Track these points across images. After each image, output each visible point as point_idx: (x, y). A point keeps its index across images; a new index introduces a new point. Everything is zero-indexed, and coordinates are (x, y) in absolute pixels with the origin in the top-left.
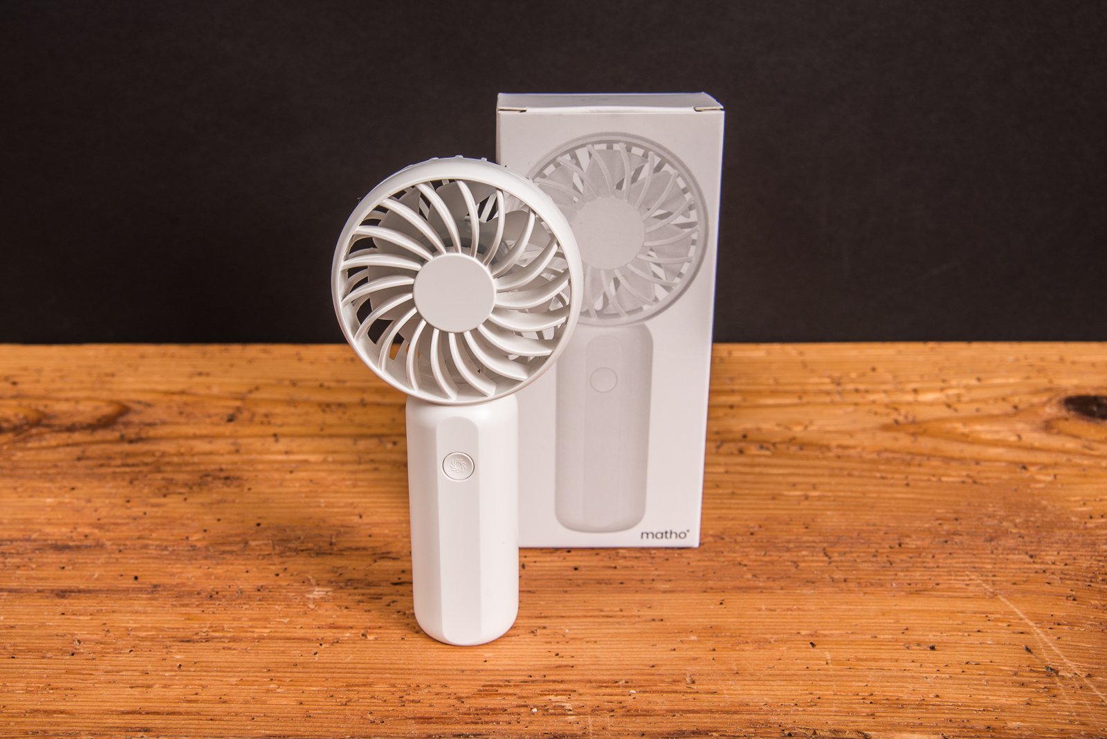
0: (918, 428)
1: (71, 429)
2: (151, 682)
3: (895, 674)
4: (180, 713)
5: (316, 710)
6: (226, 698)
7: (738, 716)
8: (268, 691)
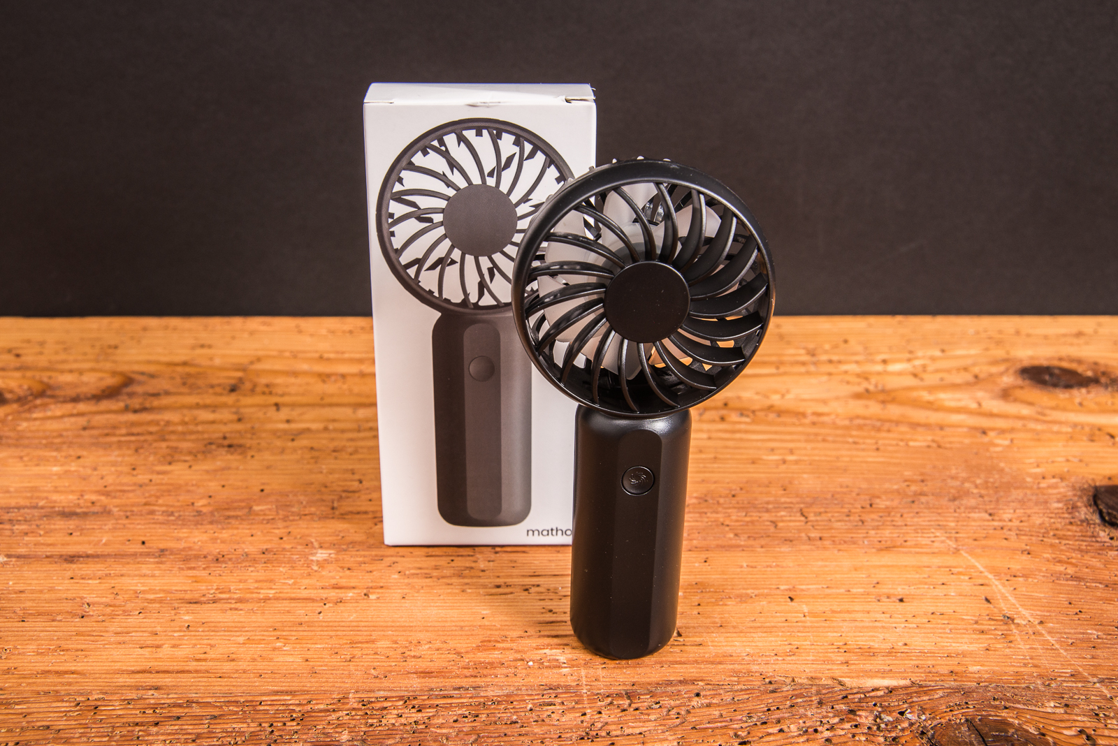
0: (887, 396)
2: (161, 642)
3: (867, 624)
4: (189, 672)
5: (322, 666)
6: (233, 656)
7: (722, 666)
8: (274, 649)
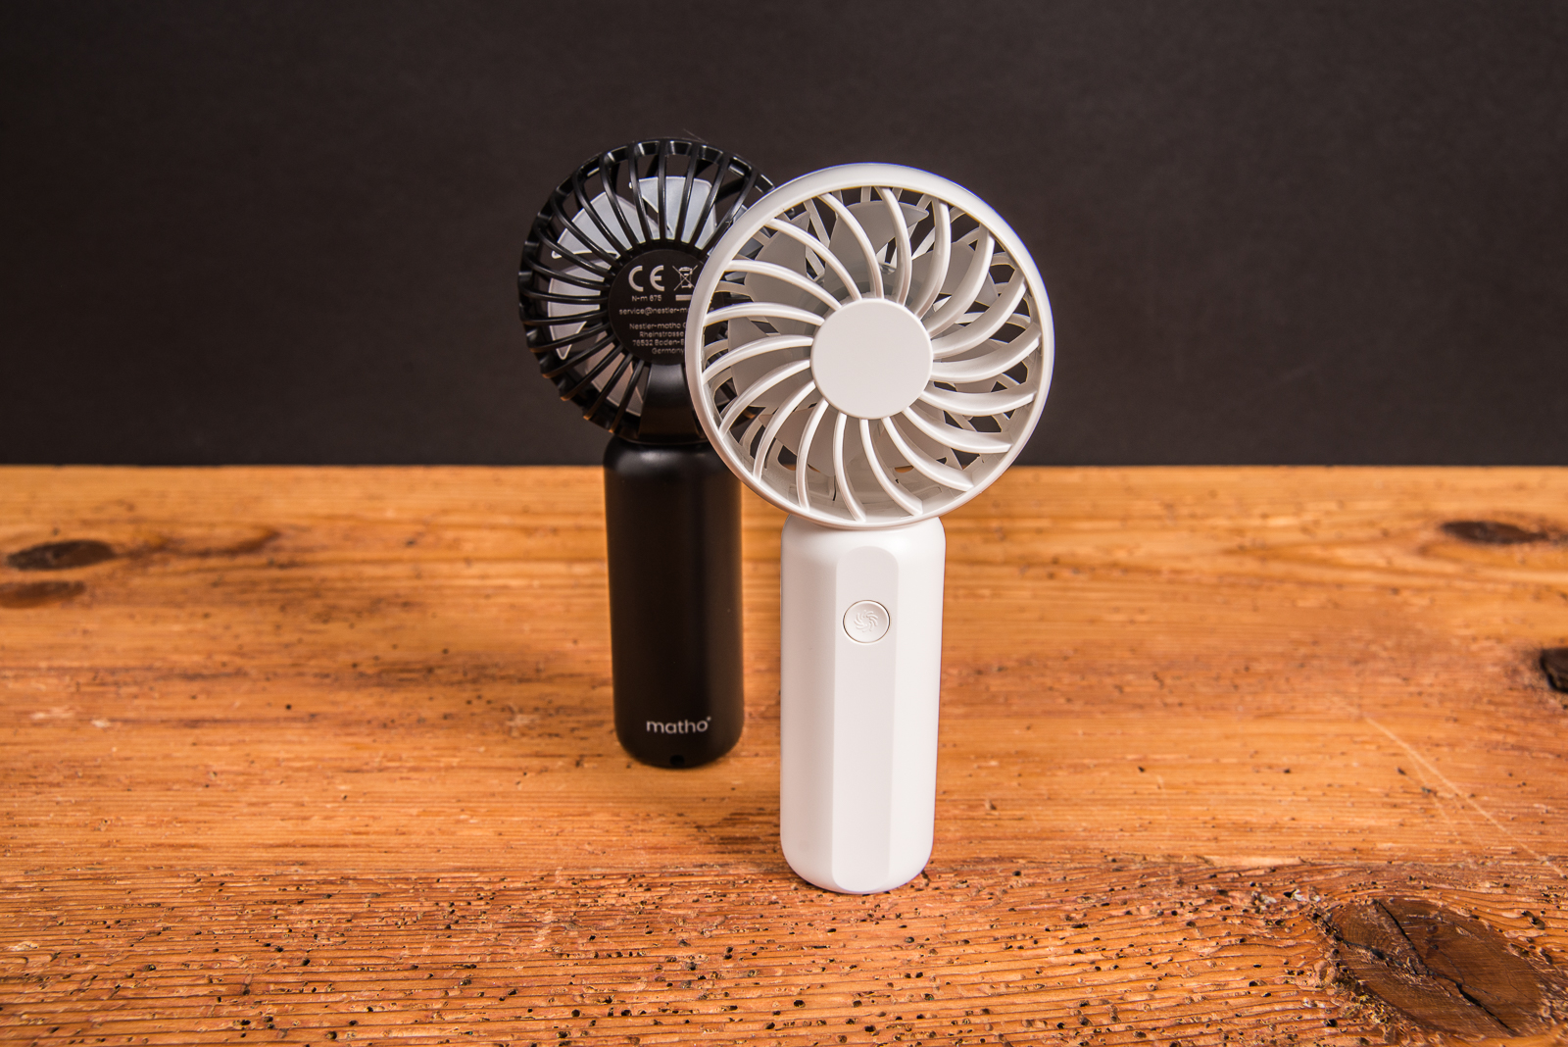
0: (1267, 552)
1: (205, 554)
2: (308, 814)
3: (1242, 797)
4: (344, 846)
5: (520, 840)
6: (404, 829)
7: (1050, 842)
8: (458, 822)
